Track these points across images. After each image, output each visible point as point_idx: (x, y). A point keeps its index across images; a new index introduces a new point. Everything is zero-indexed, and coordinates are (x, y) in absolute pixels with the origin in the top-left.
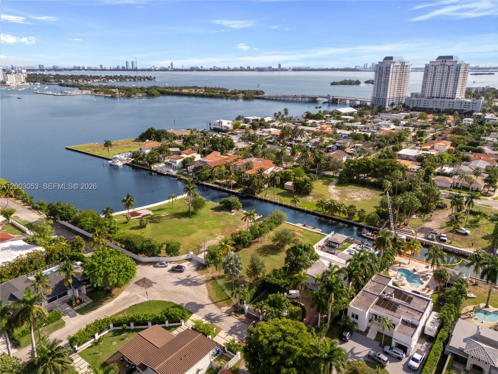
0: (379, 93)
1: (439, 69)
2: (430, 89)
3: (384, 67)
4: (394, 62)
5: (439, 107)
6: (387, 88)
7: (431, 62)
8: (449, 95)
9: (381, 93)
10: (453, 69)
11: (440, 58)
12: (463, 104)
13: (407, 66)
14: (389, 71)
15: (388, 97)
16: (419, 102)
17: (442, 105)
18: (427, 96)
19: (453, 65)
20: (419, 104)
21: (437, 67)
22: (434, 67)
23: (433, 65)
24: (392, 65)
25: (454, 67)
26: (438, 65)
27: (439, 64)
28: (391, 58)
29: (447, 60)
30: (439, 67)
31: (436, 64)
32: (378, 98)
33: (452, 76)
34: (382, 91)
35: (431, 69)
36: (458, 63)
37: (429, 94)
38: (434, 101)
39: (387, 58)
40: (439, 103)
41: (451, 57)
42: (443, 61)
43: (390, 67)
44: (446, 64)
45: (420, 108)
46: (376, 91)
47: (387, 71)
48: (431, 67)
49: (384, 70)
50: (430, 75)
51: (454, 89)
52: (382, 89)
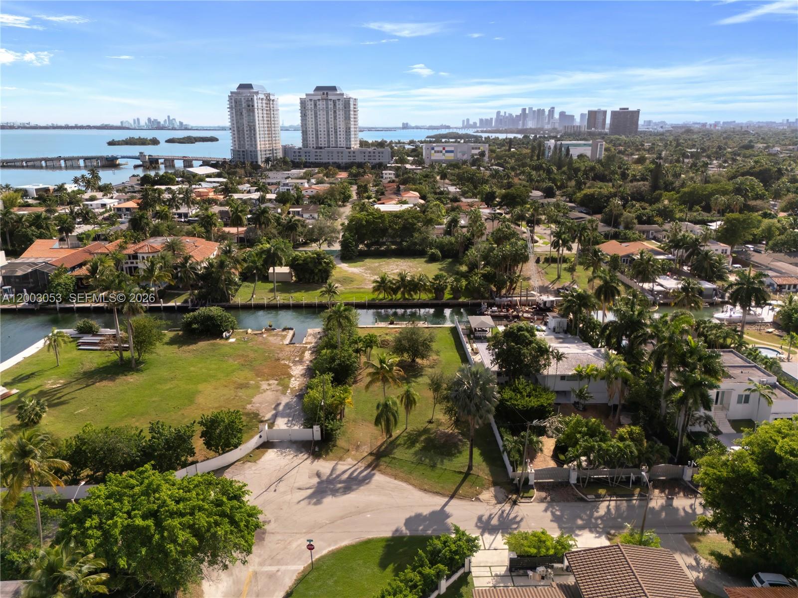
0: (242, 142)
1: (321, 105)
2: (314, 136)
3: (243, 101)
4: (257, 93)
5: (337, 161)
6: (255, 134)
7: (307, 95)
8: (342, 143)
9: (247, 143)
10: (340, 105)
11: (318, 89)
12: (367, 155)
13: (273, 100)
14: (253, 106)
15: (259, 149)
16: (307, 154)
17: (340, 158)
18: (312, 146)
19: (339, 100)
20: (308, 157)
21: (318, 103)
22: (313, 103)
23: (311, 100)
24: (255, 97)
25: (341, 102)
26: (319, 100)
27: (320, 97)
28: (249, 86)
29: (330, 93)
30: (321, 102)
31: (316, 98)
32: (243, 151)
33: (341, 114)
34: (246, 139)
35: (310, 105)
36: (345, 97)
37: (315, 142)
38: (328, 152)
39: (242, 86)
40: (335, 155)
41: (334, 89)
42: (324, 94)
43: (252, 100)
44: (330, 97)
45: (312, 163)
46: (236, 139)
47: (249, 106)
48: (309, 103)
49: (244, 105)
50: (310, 115)
51: (346, 135)
52: (246, 136)
